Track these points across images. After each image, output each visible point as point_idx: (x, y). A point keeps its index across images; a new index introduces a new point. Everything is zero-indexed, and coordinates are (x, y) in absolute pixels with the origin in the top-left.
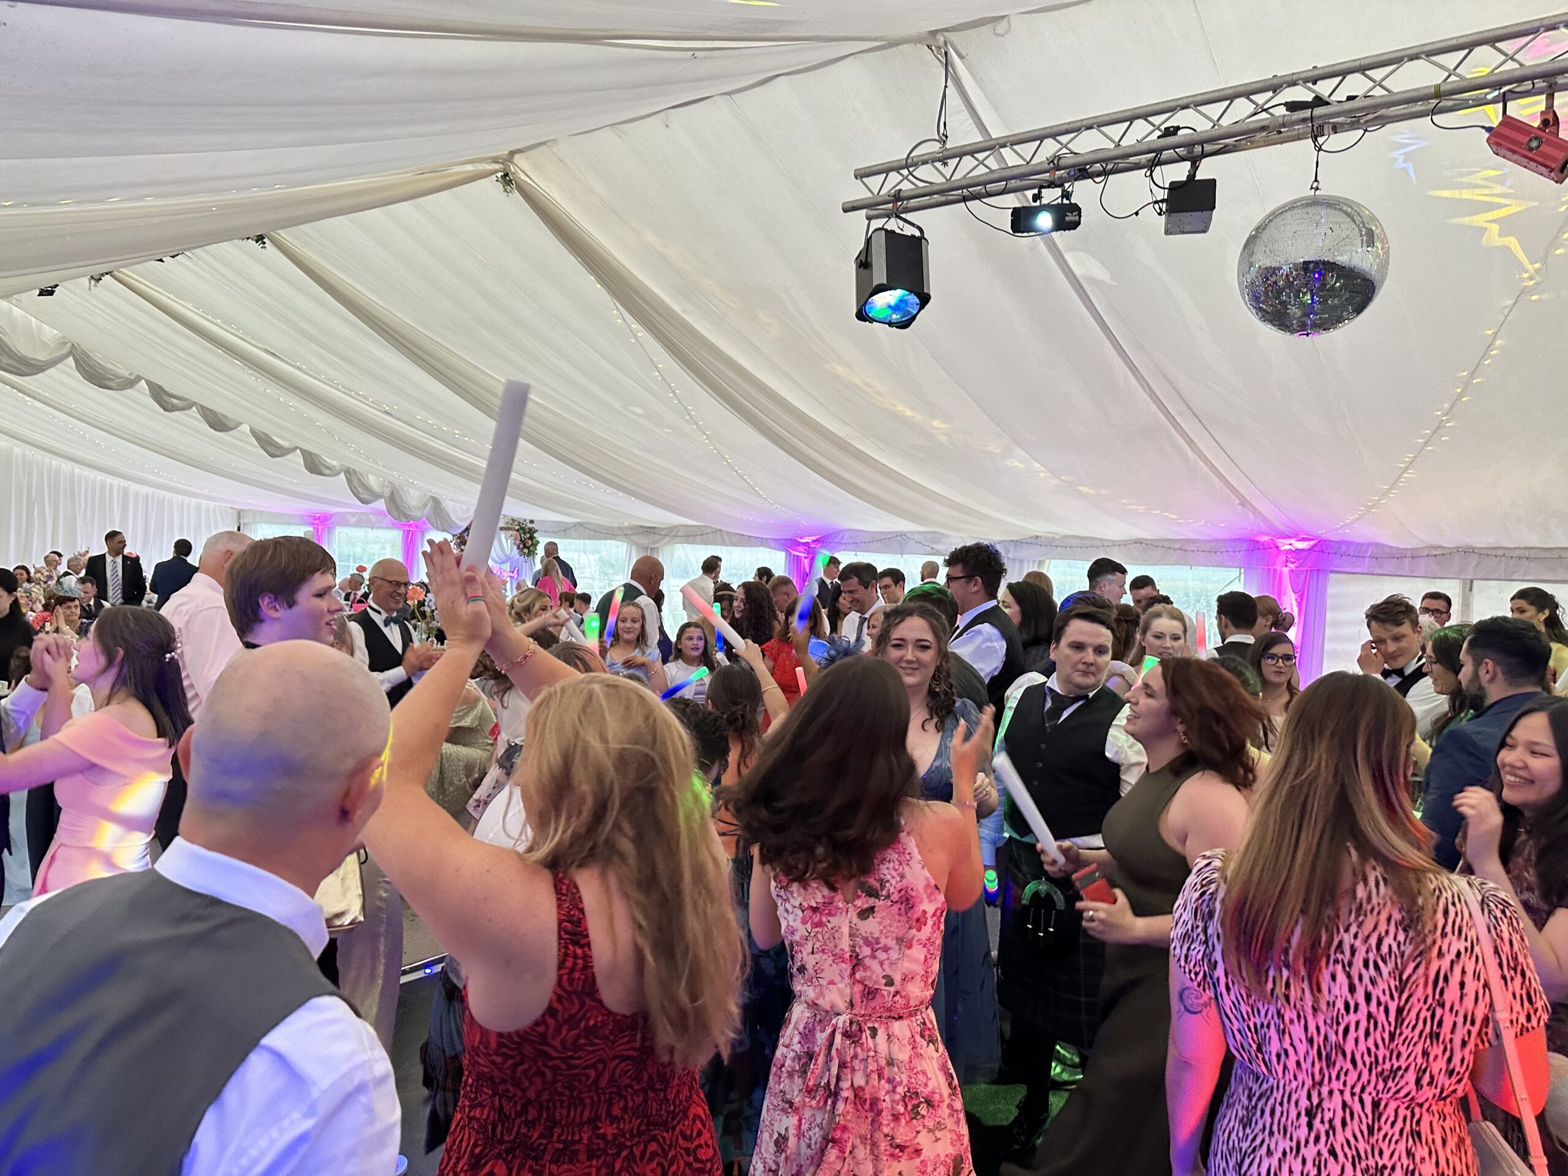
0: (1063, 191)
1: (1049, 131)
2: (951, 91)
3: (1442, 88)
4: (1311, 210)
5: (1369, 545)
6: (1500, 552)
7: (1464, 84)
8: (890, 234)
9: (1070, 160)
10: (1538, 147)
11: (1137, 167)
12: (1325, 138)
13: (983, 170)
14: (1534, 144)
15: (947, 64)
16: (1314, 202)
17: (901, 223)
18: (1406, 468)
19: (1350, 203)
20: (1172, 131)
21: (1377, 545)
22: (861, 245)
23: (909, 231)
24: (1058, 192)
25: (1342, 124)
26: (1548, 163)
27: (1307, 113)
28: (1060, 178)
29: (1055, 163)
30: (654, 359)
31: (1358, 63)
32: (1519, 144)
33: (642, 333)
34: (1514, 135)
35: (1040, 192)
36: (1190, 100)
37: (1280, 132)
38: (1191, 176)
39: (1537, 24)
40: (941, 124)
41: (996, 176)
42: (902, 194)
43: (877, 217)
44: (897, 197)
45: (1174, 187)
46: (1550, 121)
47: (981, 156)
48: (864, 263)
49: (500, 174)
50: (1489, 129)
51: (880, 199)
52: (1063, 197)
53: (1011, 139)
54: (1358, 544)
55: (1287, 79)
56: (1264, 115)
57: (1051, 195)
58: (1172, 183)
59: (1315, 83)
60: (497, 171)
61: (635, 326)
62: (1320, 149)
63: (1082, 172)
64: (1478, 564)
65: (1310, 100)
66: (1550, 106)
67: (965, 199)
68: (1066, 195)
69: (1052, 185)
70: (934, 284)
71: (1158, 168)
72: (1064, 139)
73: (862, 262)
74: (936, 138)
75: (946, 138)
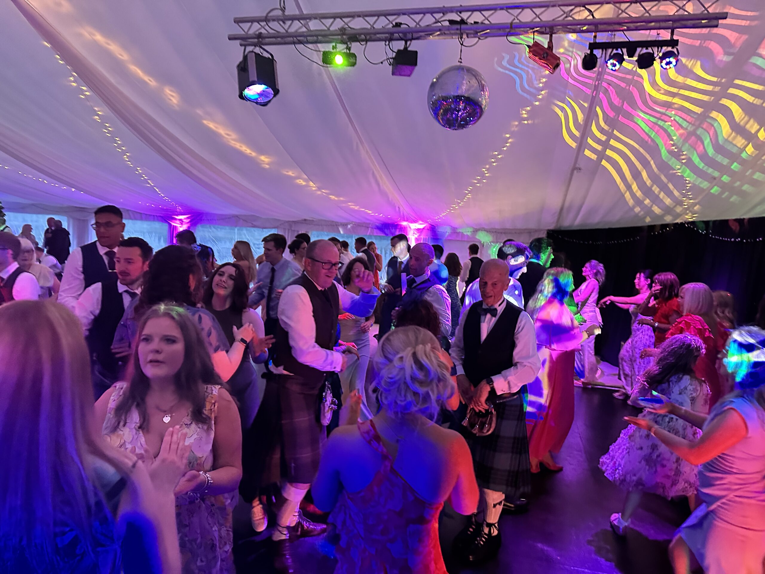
0: (347, 46)
1: (339, 14)
3: (512, 24)
4: (460, 72)
7: (520, 24)
8: (257, 55)
9: (349, 31)
10: (547, 57)
13: (305, 29)
14: (545, 55)
16: (461, 68)
17: (262, 50)
19: (474, 70)
20: (398, 25)
23: (266, 55)
24: (344, 46)
25: (471, 34)
26: (551, 65)
27: (458, 26)
28: (345, 39)
29: (343, 31)
30: (96, 109)
31: (478, 7)
32: (540, 55)
33: (89, 92)
34: (538, 50)
35: (336, 45)
36: (406, 11)
38: (406, 48)
39: (547, 3)
40: (282, 2)
41: (312, 33)
42: (262, 35)
45: (399, 52)
46: (551, 46)
47: (303, 22)
50: (529, 46)
51: (249, 36)
52: (347, 49)
53: (319, 15)
55: (449, 9)
56: (439, 24)
58: (397, 50)
59: (460, 13)
61: (85, 88)
62: (462, 44)
63: (355, 38)
65: (459, 20)
66: (551, 40)
67: (294, 43)
69: (341, 42)
71: (392, 42)
72: (346, 20)
73: (242, 68)
74: (279, 7)
75: (285, 8)
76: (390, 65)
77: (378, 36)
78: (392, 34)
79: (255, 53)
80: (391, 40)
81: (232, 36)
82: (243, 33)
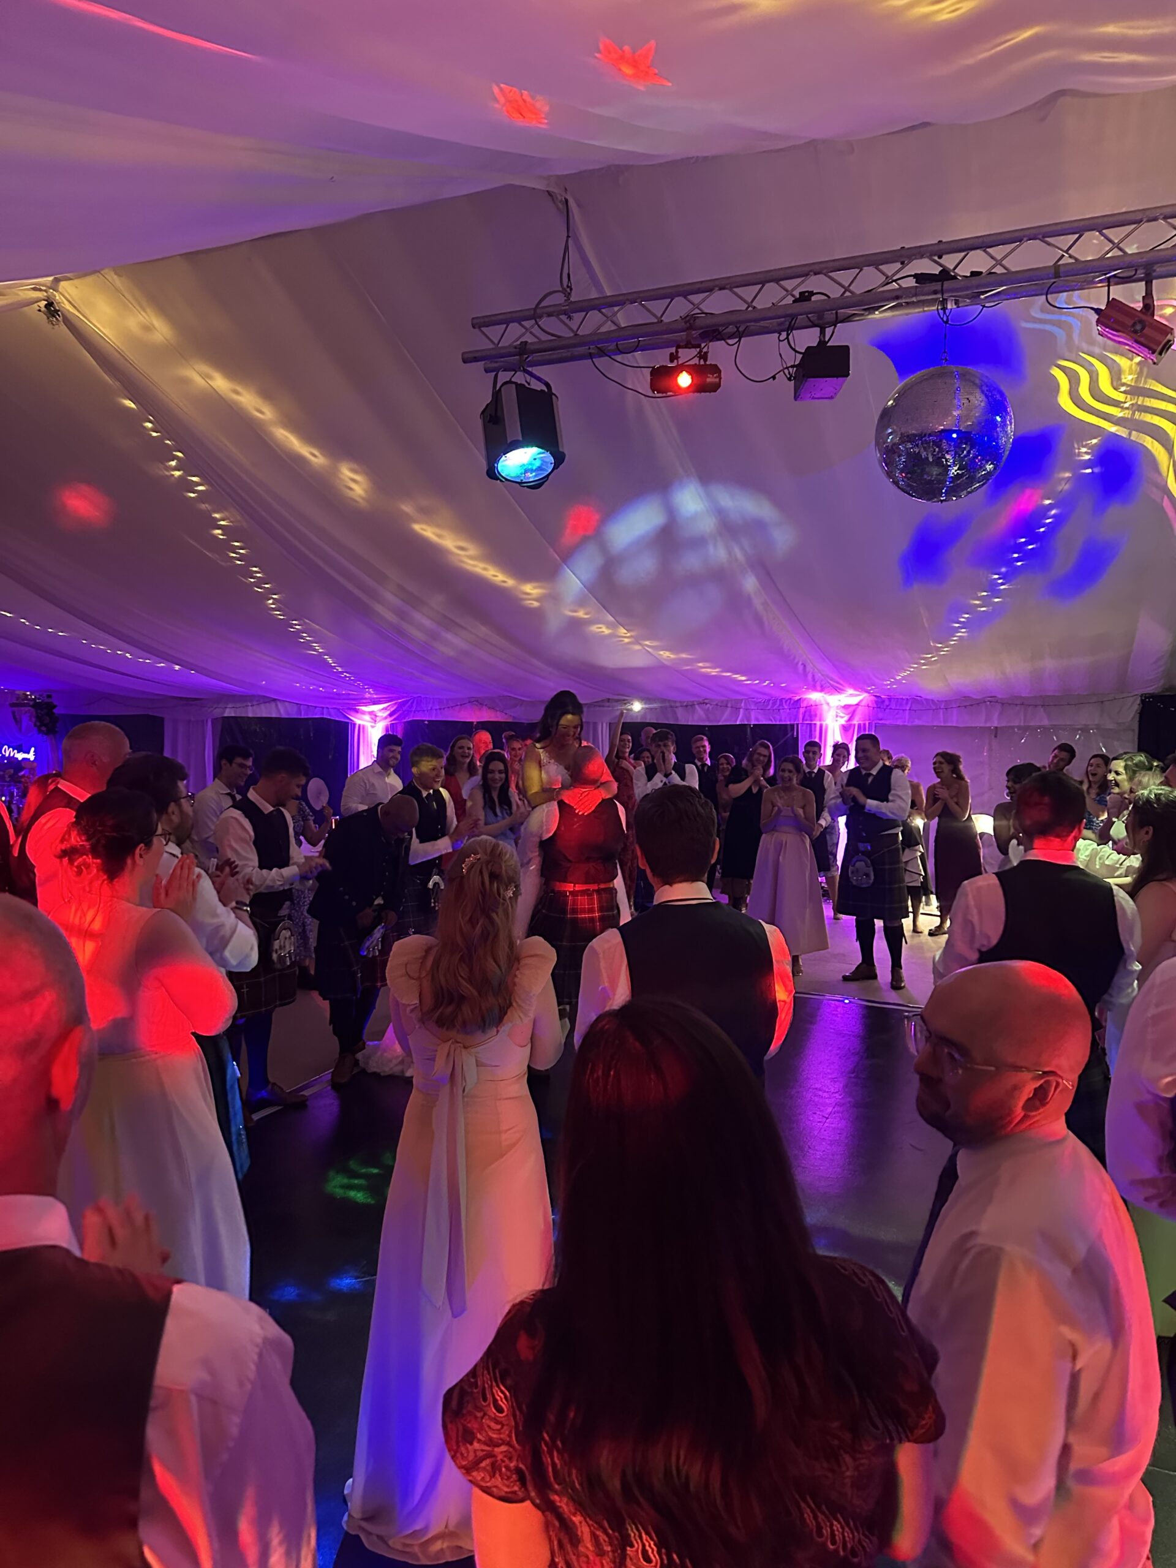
0: (699, 351)
1: (679, 289)
3: (1056, 269)
4: (948, 380)
7: (1076, 265)
8: (519, 388)
9: (702, 320)
10: (1142, 329)
11: (772, 330)
14: (1138, 326)
15: (568, 212)
20: (805, 297)
22: (488, 400)
23: (537, 385)
26: (1151, 345)
27: (933, 286)
28: (695, 338)
29: (689, 321)
31: (980, 240)
32: (1126, 326)
33: (205, 486)
34: (1119, 316)
35: (677, 352)
36: (823, 266)
38: (822, 343)
39: (1138, 214)
40: (565, 276)
41: (626, 332)
42: (526, 346)
43: (503, 369)
44: (523, 349)
45: (809, 352)
46: (1151, 306)
47: (608, 312)
48: (493, 418)
49: (43, 304)
50: (1097, 311)
51: (502, 351)
52: (699, 356)
53: (640, 295)
55: (914, 251)
56: (893, 285)
58: (806, 348)
59: (940, 257)
63: (714, 333)
65: (938, 273)
66: (1149, 291)
67: (591, 356)
68: (703, 356)
69: (688, 346)
71: (794, 333)
72: (696, 298)
73: (491, 416)
74: (561, 289)
75: (571, 289)
76: (789, 379)
77: (762, 323)
78: (793, 317)
79: (516, 383)
80: (790, 329)
81: (471, 355)
82: (492, 346)
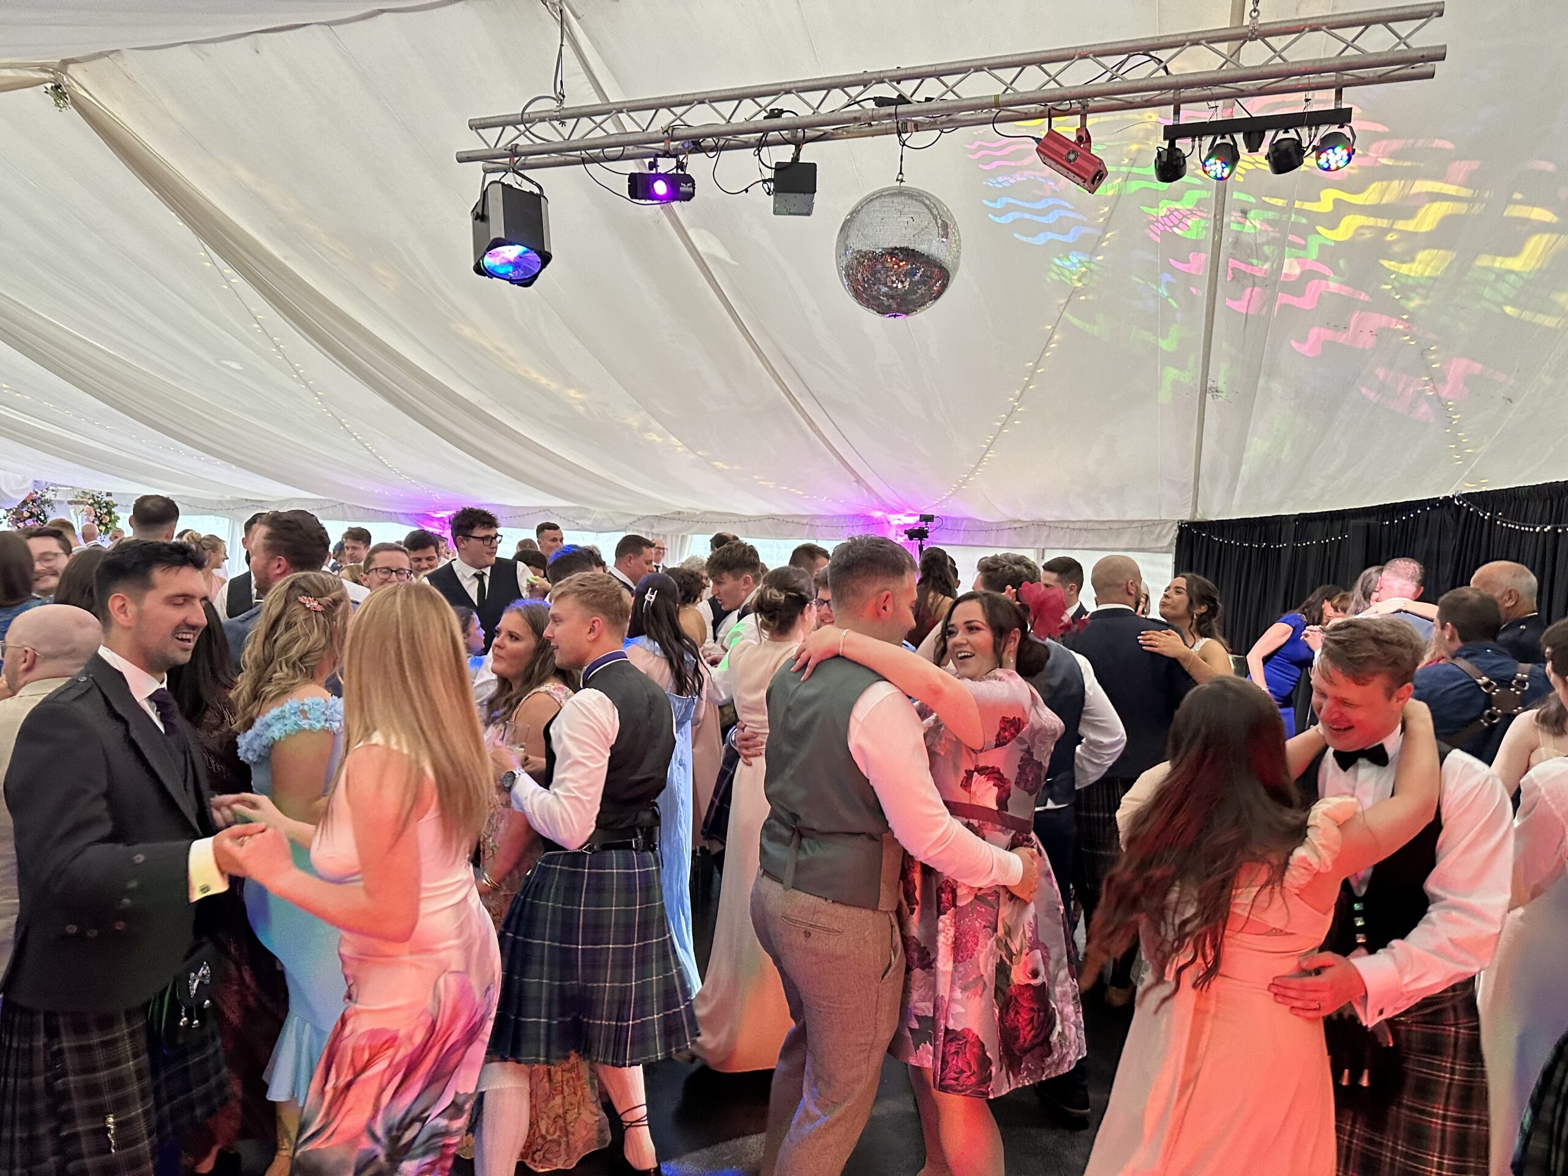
0: (678, 161)
1: (664, 101)
2: (568, 50)
3: (1001, 99)
4: (896, 200)
5: (963, 519)
6: (1065, 525)
7: (1018, 97)
8: (507, 188)
9: (683, 132)
10: (1075, 159)
11: (746, 145)
12: (908, 134)
13: (599, 133)
14: (1072, 157)
15: (562, 21)
16: (900, 193)
17: (519, 179)
18: (988, 449)
19: (929, 196)
20: (776, 114)
21: (969, 519)
22: (478, 197)
23: (527, 187)
24: (673, 162)
25: (923, 124)
26: (1082, 174)
27: (891, 109)
28: (676, 149)
29: (670, 134)
30: (253, 309)
31: (933, 69)
32: (1061, 155)
33: (237, 280)
34: (1056, 147)
35: (655, 161)
36: (792, 85)
37: (870, 125)
38: (796, 158)
39: (1072, 52)
40: (558, 83)
41: (613, 140)
42: (518, 149)
43: (494, 171)
44: (514, 151)
45: (780, 168)
46: (1084, 138)
47: (598, 119)
48: (481, 216)
49: (49, 85)
50: (1038, 140)
51: (496, 152)
52: (677, 167)
53: (627, 105)
54: (954, 519)
55: (876, 76)
56: (856, 107)
57: (666, 165)
58: (777, 163)
59: (898, 83)
60: (45, 81)
61: (228, 271)
62: (904, 144)
63: (696, 145)
64: (1048, 536)
65: (895, 97)
66: (1083, 124)
67: (584, 161)
68: (681, 166)
69: (667, 154)
70: (555, 245)
71: (765, 149)
72: (679, 110)
73: (478, 214)
74: (552, 94)
75: (564, 97)
76: (768, 194)
77: (738, 138)
78: (766, 131)
79: (503, 184)
81: (464, 155)
82: (487, 147)
